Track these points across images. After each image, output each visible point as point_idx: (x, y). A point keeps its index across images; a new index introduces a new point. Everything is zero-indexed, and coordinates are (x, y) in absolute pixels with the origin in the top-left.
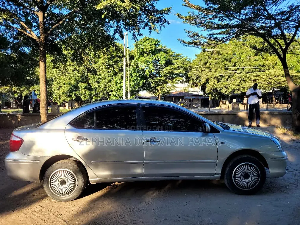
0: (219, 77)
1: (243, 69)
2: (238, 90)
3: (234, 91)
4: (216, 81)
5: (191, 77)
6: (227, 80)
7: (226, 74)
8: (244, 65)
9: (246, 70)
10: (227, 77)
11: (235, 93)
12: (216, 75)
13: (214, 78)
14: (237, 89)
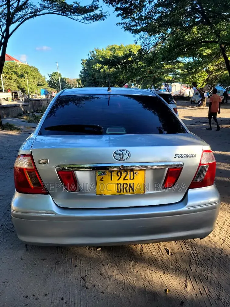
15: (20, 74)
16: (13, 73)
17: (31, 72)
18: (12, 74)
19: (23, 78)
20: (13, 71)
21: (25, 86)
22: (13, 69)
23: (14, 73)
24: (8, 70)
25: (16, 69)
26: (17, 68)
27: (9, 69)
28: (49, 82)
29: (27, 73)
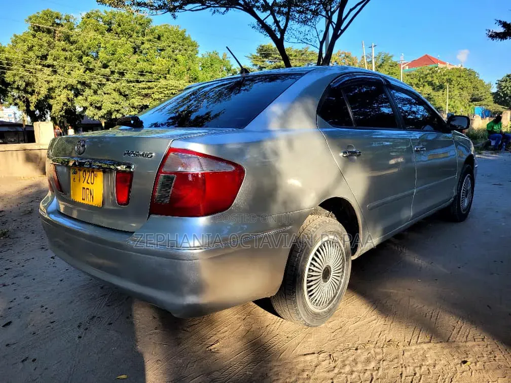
0: (79, 86)
1: (122, 74)
2: (118, 111)
3: (110, 113)
4: (71, 94)
5: (14, 82)
6: (95, 92)
7: (92, 81)
8: (124, 68)
9: (128, 76)
10: (94, 86)
11: (113, 117)
12: (72, 81)
13: (66, 87)
14: (116, 109)
15: (438, 84)
16: (426, 84)
17: (458, 79)
18: (424, 86)
19: (442, 90)
20: (427, 82)
21: (443, 104)
22: (428, 78)
23: (428, 84)
24: (419, 81)
25: (432, 77)
26: (434, 75)
27: (421, 79)
28: (496, 95)
29: (450, 81)
